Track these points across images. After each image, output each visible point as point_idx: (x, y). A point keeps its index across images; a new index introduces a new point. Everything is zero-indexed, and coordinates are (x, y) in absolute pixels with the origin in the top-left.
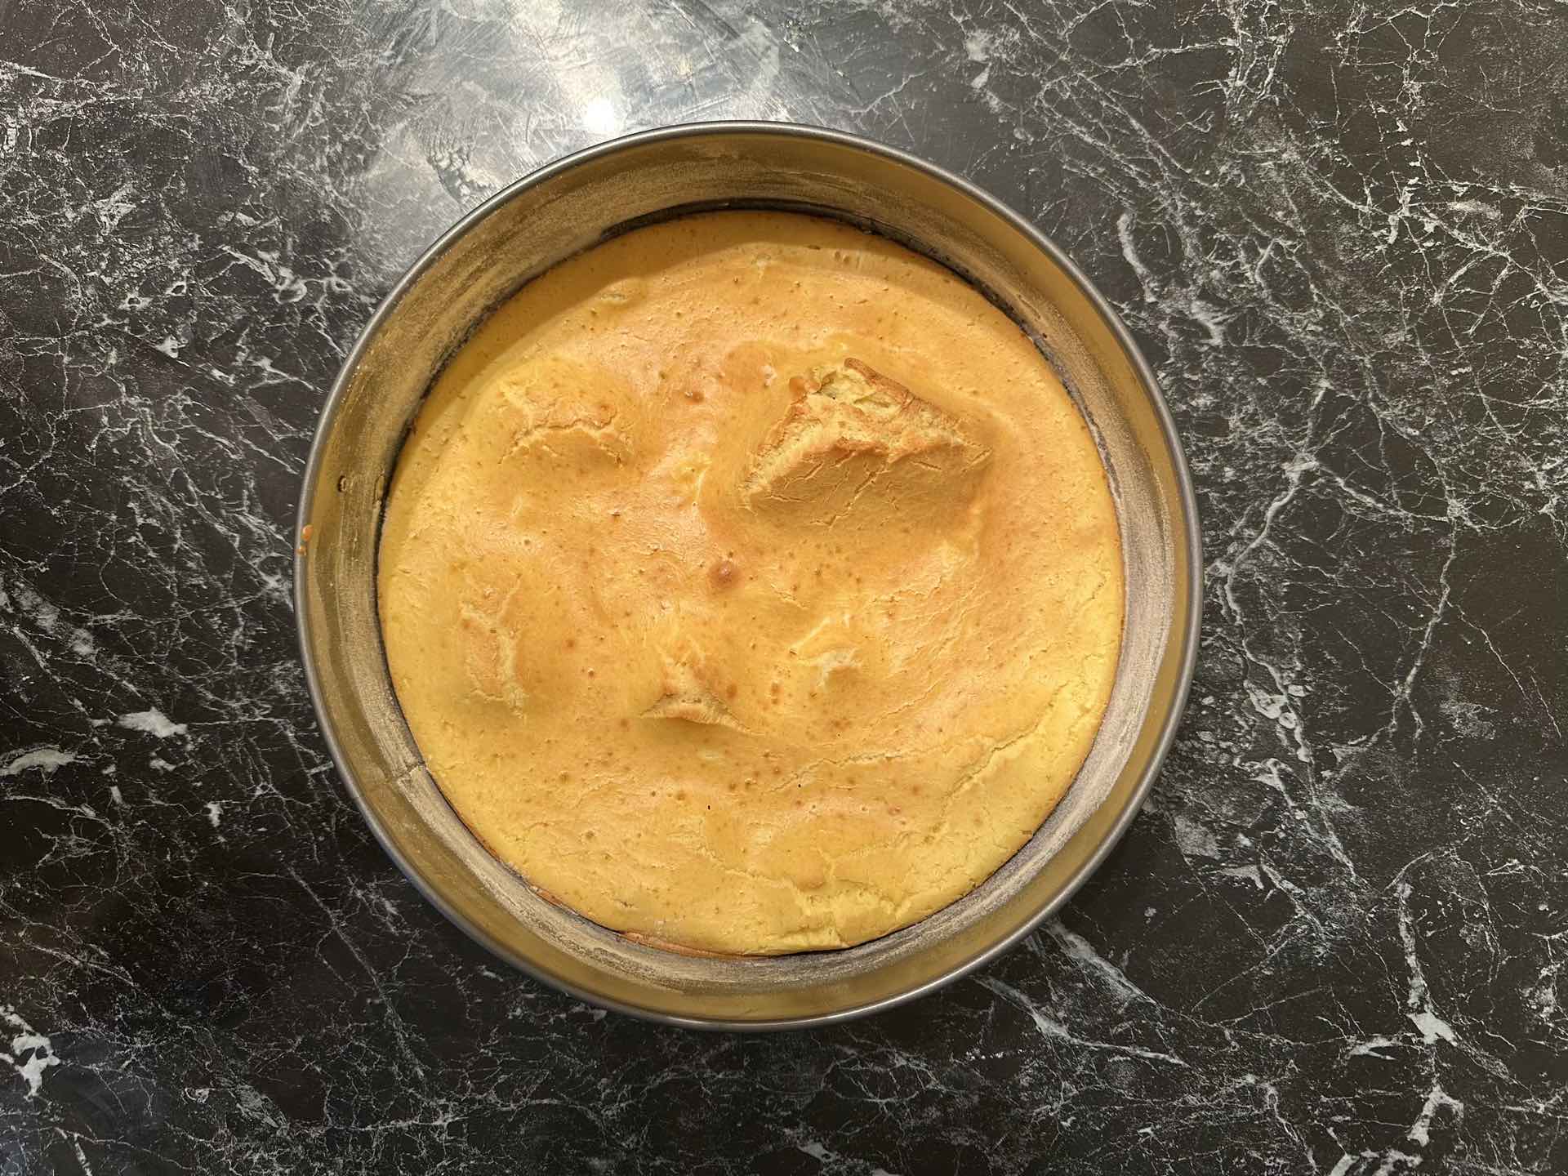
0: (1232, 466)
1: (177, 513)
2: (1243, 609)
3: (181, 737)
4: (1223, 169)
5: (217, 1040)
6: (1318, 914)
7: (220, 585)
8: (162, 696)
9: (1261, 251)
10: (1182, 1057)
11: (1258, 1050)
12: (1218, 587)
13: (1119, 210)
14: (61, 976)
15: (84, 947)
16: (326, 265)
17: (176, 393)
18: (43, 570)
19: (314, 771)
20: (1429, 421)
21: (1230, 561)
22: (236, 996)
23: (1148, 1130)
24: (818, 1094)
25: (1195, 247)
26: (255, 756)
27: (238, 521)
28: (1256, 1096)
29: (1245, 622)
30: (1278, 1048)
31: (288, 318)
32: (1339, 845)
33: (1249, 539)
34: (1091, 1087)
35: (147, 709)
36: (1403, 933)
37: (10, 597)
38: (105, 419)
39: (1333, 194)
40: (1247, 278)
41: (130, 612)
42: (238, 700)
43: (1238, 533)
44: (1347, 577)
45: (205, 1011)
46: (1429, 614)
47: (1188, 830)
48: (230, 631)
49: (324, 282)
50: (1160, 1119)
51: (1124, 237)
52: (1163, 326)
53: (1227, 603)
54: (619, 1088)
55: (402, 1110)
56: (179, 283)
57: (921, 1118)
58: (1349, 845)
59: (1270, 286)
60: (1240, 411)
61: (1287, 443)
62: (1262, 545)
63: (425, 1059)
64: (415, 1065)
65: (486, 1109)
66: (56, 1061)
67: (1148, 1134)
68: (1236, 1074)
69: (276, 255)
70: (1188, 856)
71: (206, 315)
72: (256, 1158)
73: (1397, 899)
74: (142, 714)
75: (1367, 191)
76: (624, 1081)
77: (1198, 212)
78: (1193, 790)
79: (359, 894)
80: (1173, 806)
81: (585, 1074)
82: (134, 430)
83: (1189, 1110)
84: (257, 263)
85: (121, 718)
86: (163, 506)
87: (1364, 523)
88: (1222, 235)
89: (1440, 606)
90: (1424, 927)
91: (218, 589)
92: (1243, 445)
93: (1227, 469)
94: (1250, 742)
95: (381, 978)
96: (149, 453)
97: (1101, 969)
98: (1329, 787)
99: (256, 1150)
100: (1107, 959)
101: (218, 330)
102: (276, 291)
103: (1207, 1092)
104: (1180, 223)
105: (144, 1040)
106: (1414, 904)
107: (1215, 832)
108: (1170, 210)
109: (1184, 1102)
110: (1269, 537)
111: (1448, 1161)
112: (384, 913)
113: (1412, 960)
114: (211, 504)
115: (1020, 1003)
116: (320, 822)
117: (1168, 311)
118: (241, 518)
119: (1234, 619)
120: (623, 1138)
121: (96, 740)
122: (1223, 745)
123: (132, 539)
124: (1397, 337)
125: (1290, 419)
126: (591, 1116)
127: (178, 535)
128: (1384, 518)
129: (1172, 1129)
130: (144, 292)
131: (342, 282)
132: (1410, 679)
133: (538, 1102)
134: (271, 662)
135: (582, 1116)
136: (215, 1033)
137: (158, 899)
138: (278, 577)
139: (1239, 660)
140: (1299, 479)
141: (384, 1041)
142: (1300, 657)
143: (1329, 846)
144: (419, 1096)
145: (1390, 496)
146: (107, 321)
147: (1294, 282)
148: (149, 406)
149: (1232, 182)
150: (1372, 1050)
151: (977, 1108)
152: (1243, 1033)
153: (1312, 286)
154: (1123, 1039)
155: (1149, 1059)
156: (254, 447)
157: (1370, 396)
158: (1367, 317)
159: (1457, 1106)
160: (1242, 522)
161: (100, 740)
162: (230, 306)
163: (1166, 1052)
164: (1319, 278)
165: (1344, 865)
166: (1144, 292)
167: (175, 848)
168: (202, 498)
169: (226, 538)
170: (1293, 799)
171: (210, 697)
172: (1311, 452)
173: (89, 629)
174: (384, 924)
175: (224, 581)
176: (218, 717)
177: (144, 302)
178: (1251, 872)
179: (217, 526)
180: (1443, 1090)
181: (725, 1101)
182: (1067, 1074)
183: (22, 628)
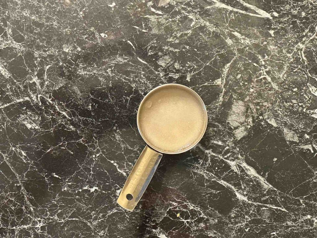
0: (304, 12)
2: (307, 59)
10: (286, 209)
11: (311, 207)
12: (299, 52)
21: (303, 43)
23: (274, 233)
24: (164, 218)
29: (308, 64)
33: (310, 36)
34: (255, 218)
43: (306, 34)
47: (288, 132)
50: (278, 229)
53: (302, 57)
54: (98, 215)
57: (198, 227)
64: (30, 207)
65: (54, 221)
67: (274, 235)
68: (304, 215)
70: (288, 141)
76: (100, 212)
78: (290, 119)
79: (13, 149)
80: (283, 124)
81: (87, 210)
83: (288, 227)
92: (308, 5)
93: (303, 13)
94: (309, 104)
95: (20, 177)
97: (258, 178)
100: (260, 175)
103: (295, 221)
107: (297, 133)
109: (287, 224)
115: (231, 189)
119: (305, 63)
120: (99, 232)
122: (300, 104)
126: (89, 224)
129: (282, 233)
133: (71, 219)
135: (85, 224)
139: (306, 76)
141: (20, 198)
144: (31, 217)
151: (217, 224)
152: (306, 201)
154: (266, 202)
155: (275, 209)
163: (280, 207)
174: (22, 159)
178: (309, 147)
181: (133, 220)
182: (247, 213)
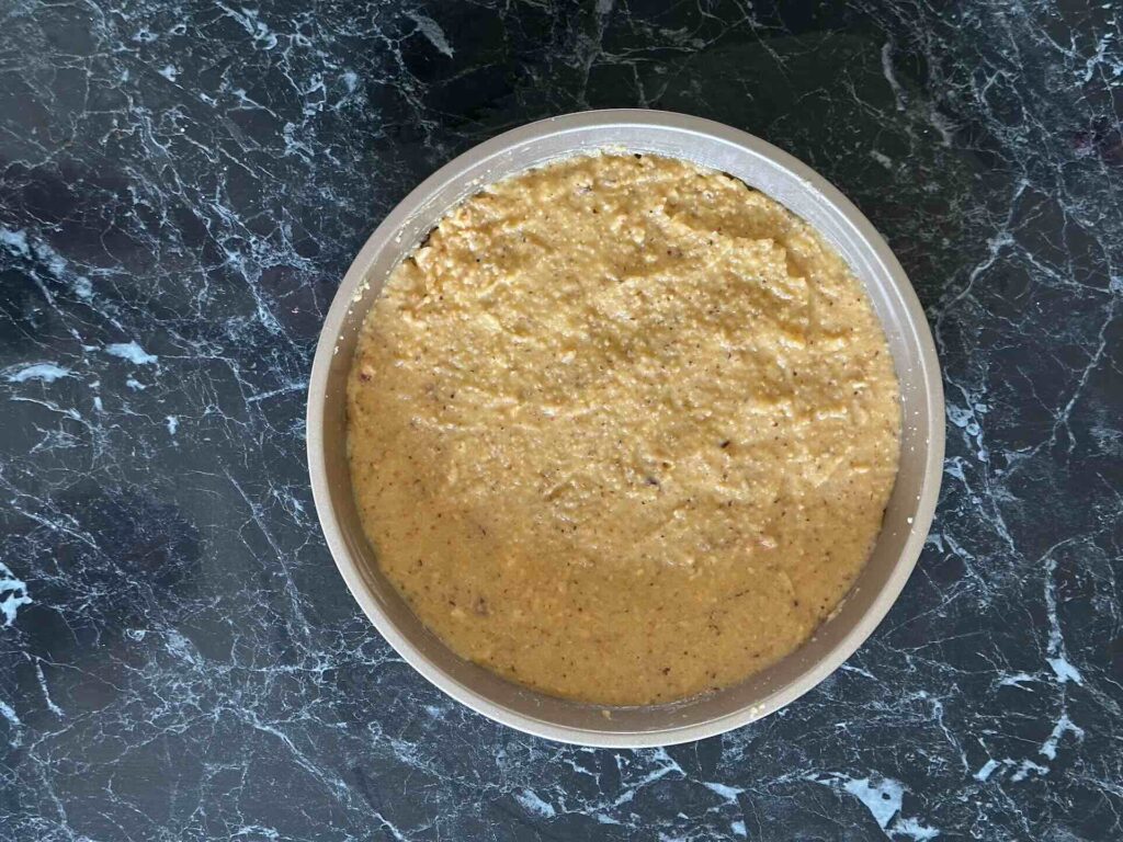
1: (164, 198)
3: (152, 365)
4: (966, 15)
5: (155, 594)
6: (984, 576)
7: (192, 254)
8: (140, 333)
9: (988, 79)
13: (886, 40)
14: (41, 536)
15: (61, 516)
16: (294, 25)
17: (171, 108)
18: (58, 230)
19: (251, 399)
20: (1102, 216)
22: (173, 563)
25: (938, 72)
26: (208, 385)
27: (211, 209)
28: (926, 707)
30: (946, 673)
31: (261, 61)
32: (1004, 526)
35: (129, 342)
36: (1047, 597)
37: (31, 248)
38: (115, 122)
39: (1047, 40)
40: (975, 99)
41: (122, 268)
42: (200, 342)
44: (1028, 328)
45: (150, 572)
46: (1089, 361)
48: (196, 291)
49: (291, 37)
51: (886, 61)
52: (908, 129)
55: (290, 658)
56: (181, 26)
58: (1011, 527)
59: (992, 106)
60: (959, 197)
61: (992, 224)
62: (965, 299)
63: (314, 621)
66: (29, 601)
69: (256, 12)
71: (198, 52)
72: (175, 686)
73: (1045, 571)
74: (124, 345)
75: (1073, 40)
77: (944, 46)
82: (137, 132)
84: (241, 16)
85: (107, 346)
86: (156, 191)
87: (1044, 288)
88: (959, 65)
89: (1098, 355)
90: (1064, 594)
91: (191, 258)
96: (147, 151)
98: (999, 482)
99: (176, 680)
101: (208, 63)
102: (254, 40)
104: (929, 53)
105: (99, 590)
106: (1058, 576)
108: (923, 43)
110: (971, 292)
111: (1069, 773)
112: (293, 510)
113: (1052, 618)
114: (191, 193)
116: (251, 438)
117: (913, 118)
118: (213, 206)
121: (86, 361)
123: (129, 214)
124: (1084, 151)
125: (997, 207)
127: (164, 215)
128: (1060, 286)
130: (154, 29)
131: (305, 39)
132: (1068, 407)
134: (226, 316)
136: (155, 590)
137: (122, 484)
138: (238, 253)
140: (999, 251)
142: (986, 384)
143: (996, 526)
145: (1067, 271)
146: (123, 48)
147: (1009, 104)
148: (150, 116)
149: (971, 25)
150: (1018, 682)
153: (1023, 108)
156: (228, 155)
157: (1059, 194)
158: (1062, 135)
159: (1079, 732)
160: (952, 279)
161: (91, 362)
162: (219, 47)
164: (1029, 102)
165: (1007, 542)
166: (895, 103)
167: (139, 448)
168: (185, 189)
169: (201, 220)
170: (971, 488)
171: (178, 337)
172: (1010, 232)
173: (89, 278)
175: (196, 252)
176: (182, 352)
177: (152, 37)
179: (195, 211)
180: (1070, 719)
183: (37, 272)
